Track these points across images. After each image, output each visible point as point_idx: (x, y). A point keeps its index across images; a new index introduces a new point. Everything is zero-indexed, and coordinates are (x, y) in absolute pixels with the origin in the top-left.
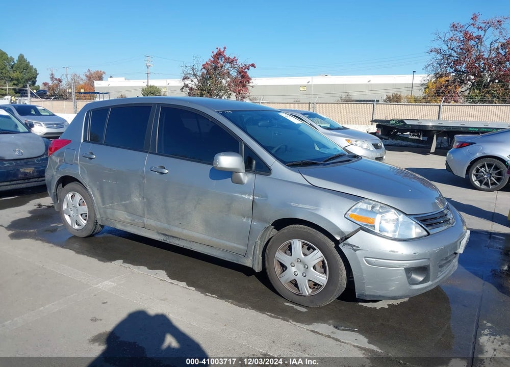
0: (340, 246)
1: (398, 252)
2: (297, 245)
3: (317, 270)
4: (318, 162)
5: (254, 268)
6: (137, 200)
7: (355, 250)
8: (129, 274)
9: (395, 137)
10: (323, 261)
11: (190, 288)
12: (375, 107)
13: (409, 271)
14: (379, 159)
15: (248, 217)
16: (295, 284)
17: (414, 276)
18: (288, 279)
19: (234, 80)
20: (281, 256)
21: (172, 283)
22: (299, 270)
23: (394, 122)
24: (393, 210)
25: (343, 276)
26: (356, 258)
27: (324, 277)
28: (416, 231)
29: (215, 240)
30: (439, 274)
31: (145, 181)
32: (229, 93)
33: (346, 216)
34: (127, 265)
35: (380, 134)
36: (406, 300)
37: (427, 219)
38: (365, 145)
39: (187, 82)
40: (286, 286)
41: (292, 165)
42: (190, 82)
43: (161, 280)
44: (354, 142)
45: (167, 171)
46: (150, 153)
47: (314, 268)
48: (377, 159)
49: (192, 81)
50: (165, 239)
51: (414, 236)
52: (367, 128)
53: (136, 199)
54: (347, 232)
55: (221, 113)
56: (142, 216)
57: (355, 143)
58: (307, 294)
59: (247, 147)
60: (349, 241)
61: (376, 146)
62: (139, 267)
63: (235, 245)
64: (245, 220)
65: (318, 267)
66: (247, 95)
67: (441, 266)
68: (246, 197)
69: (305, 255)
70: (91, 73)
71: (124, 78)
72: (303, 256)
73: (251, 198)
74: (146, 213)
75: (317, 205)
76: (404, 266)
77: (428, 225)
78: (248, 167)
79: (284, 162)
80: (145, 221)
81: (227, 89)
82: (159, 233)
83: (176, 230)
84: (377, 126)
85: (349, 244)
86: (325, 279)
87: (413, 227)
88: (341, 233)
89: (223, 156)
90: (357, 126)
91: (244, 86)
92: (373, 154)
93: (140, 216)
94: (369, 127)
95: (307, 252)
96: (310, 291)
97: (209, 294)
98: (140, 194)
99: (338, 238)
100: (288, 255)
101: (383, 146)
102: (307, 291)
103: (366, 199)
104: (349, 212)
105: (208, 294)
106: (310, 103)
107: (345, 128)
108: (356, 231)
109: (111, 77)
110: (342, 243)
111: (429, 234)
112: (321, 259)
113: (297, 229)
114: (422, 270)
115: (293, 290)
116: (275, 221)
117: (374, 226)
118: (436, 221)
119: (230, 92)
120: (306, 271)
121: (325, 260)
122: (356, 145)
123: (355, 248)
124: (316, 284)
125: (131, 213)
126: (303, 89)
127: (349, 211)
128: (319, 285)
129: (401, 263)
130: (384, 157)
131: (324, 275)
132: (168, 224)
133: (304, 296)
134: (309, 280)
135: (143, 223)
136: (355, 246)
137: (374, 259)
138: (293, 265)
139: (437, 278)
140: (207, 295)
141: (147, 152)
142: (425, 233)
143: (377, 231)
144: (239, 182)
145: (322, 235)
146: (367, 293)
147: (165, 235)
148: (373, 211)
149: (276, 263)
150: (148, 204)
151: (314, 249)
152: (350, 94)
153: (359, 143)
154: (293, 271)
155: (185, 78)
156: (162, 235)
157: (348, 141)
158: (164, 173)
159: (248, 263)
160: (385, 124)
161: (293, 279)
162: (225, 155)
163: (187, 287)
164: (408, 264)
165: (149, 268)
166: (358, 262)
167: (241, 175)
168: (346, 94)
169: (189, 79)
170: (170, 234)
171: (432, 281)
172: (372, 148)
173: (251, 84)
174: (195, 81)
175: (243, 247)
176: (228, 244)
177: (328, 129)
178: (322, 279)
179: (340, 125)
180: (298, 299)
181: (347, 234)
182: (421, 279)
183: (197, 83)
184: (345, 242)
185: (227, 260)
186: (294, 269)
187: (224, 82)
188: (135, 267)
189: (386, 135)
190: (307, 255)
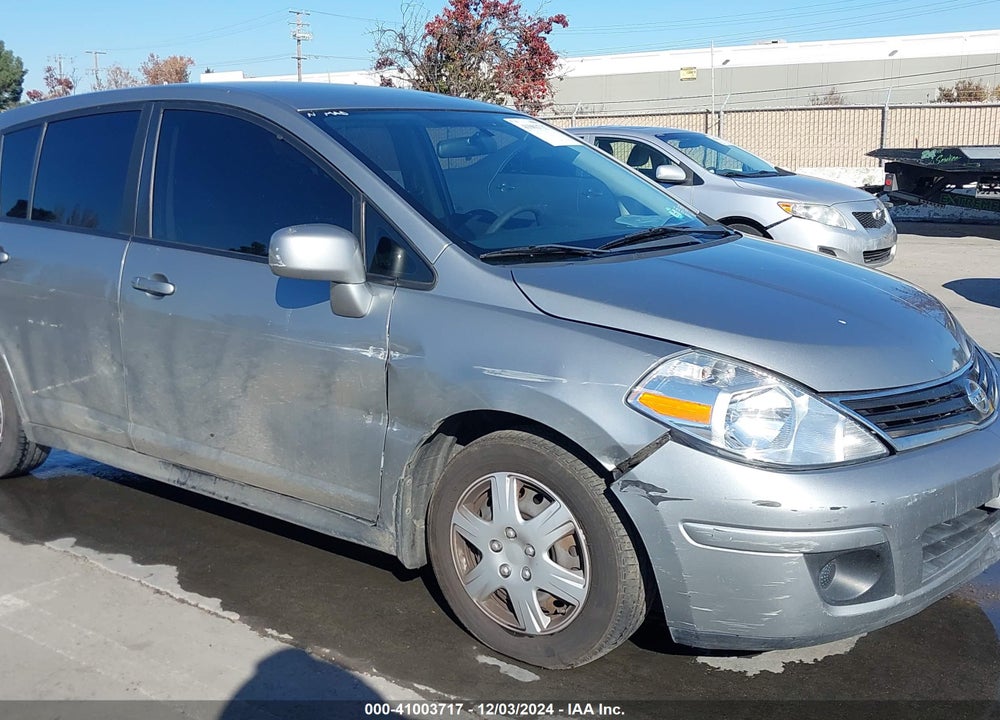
0: (615, 488)
1: (780, 505)
2: (506, 486)
3: (559, 560)
4: (588, 250)
5: (399, 558)
6: (107, 372)
7: (655, 500)
8: (77, 574)
9: (938, 196)
10: (576, 536)
11: (226, 614)
12: (888, 116)
13: (821, 562)
14: (873, 256)
15: (378, 412)
16: (504, 598)
17: (841, 578)
18: (486, 586)
19: (512, 64)
20: (465, 521)
21: (182, 601)
22: (511, 561)
23: (932, 155)
24: (772, 380)
25: (629, 577)
26: (659, 525)
27: (578, 582)
28: (846, 440)
29: (298, 482)
30: (931, 571)
31: (121, 319)
32: (498, 97)
33: (629, 401)
34: (82, 551)
35: (895, 187)
36: (843, 647)
37: (893, 408)
38: (834, 219)
39: (390, 73)
40: (484, 607)
41: (497, 258)
42: (396, 72)
43: (158, 591)
44: (800, 211)
45: (171, 288)
46: (135, 240)
47: (552, 553)
48: (869, 255)
49: (401, 71)
50: (182, 480)
51: (839, 458)
52: (865, 176)
53: (105, 370)
54: (633, 446)
55: (311, 119)
56: (121, 418)
57: (805, 211)
58: (539, 630)
59: (373, 211)
60: (638, 472)
61: (865, 219)
62: (111, 555)
63: (349, 492)
64: (369, 421)
65: (562, 552)
66: (545, 102)
67: (936, 548)
68: (369, 353)
69: (527, 516)
70: (157, 64)
71: (241, 73)
72: (520, 520)
73: (382, 356)
74: (131, 410)
75: (551, 369)
76: (801, 546)
77: (891, 426)
78: (378, 268)
79: (473, 250)
80: (130, 431)
81: (493, 88)
82: (167, 464)
83: (204, 455)
84: (889, 168)
85: (637, 483)
86: (581, 586)
87: (839, 429)
88: (616, 450)
89: (294, 234)
90: (837, 170)
91: (538, 77)
92: (855, 240)
93: (119, 417)
94: (871, 173)
95: (532, 507)
96: (546, 620)
97: (275, 633)
98: (113, 357)
99: (610, 466)
100: (484, 519)
101: (888, 218)
102: (539, 622)
103: (693, 348)
104: (638, 388)
105: (270, 631)
106: (708, 112)
107: (781, 173)
108: (659, 444)
109: (208, 71)
110: (620, 481)
111: (892, 451)
112: (568, 528)
113: (503, 441)
114: (867, 559)
115: (501, 618)
116: (446, 420)
117: (709, 429)
118: (920, 412)
119: (501, 95)
120: (530, 562)
121: (580, 532)
122: (808, 217)
123: (654, 494)
124: (560, 602)
125: (97, 411)
126: (690, 76)
127: (637, 385)
128: (568, 604)
129: (791, 539)
130: (893, 251)
131: (578, 575)
132: (185, 438)
133: (531, 636)
134: (540, 590)
135: (127, 435)
136: (654, 488)
137: (711, 527)
138: (496, 546)
139: (918, 584)
140: (266, 635)
141: (126, 238)
142: (880, 449)
143: (718, 442)
144: (348, 311)
145: (571, 457)
146: (699, 629)
147: (182, 468)
148: (711, 386)
149: (454, 540)
150: (134, 382)
151: (551, 500)
152: (839, 89)
153: (816, 211)
154: (500, 564)
155: (382, 64)
156: (175, 469)
157: (785, 207)
158: (163, 295)
159: (385, 543)
160: (907, 160)
161: (498, 586)
162: (299, 233)
163: (220, 612)
164: (815, 540)
165: (136, 560)
166: (666, 536)
167: (355, 290)
168: (829, 89)
169: (391, 64)
170: (193, 467)
171: (905, 592)
172: (854, 224)
173: (556, 72)
174: (410, 69)
175: (367, 498)
176: (332, 490)
177: (731, 175)
178: (575, 586)
179: (771, 166)
180: (514, 643)
181: (632, 455)
182: (863, 586)
183: (414, 75)
184: (626, 477)
185: (333, 534)
186: (499, 559)
187: (484, 66)
188: (104, 555)
189: (915, 192)
190: (532, 517)
